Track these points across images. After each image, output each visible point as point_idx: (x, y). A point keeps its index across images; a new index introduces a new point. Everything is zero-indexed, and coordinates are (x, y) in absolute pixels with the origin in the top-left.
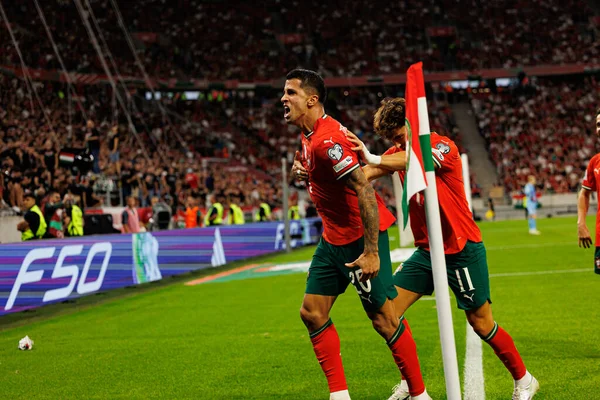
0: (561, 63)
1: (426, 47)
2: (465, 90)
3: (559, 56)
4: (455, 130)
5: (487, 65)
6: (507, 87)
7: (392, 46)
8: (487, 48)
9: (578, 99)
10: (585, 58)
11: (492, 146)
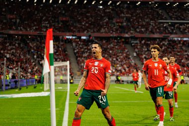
0: (103, 33)
1: (59, 24)
2: (71, 39)
3: (103, 30)
4: (66, 52)
5: (79, 31)
6: (85, 39)
7: (47, 23)
8: (79, 26)
9: (108, 45)
10: (111, 32)
11: (78, 59)
